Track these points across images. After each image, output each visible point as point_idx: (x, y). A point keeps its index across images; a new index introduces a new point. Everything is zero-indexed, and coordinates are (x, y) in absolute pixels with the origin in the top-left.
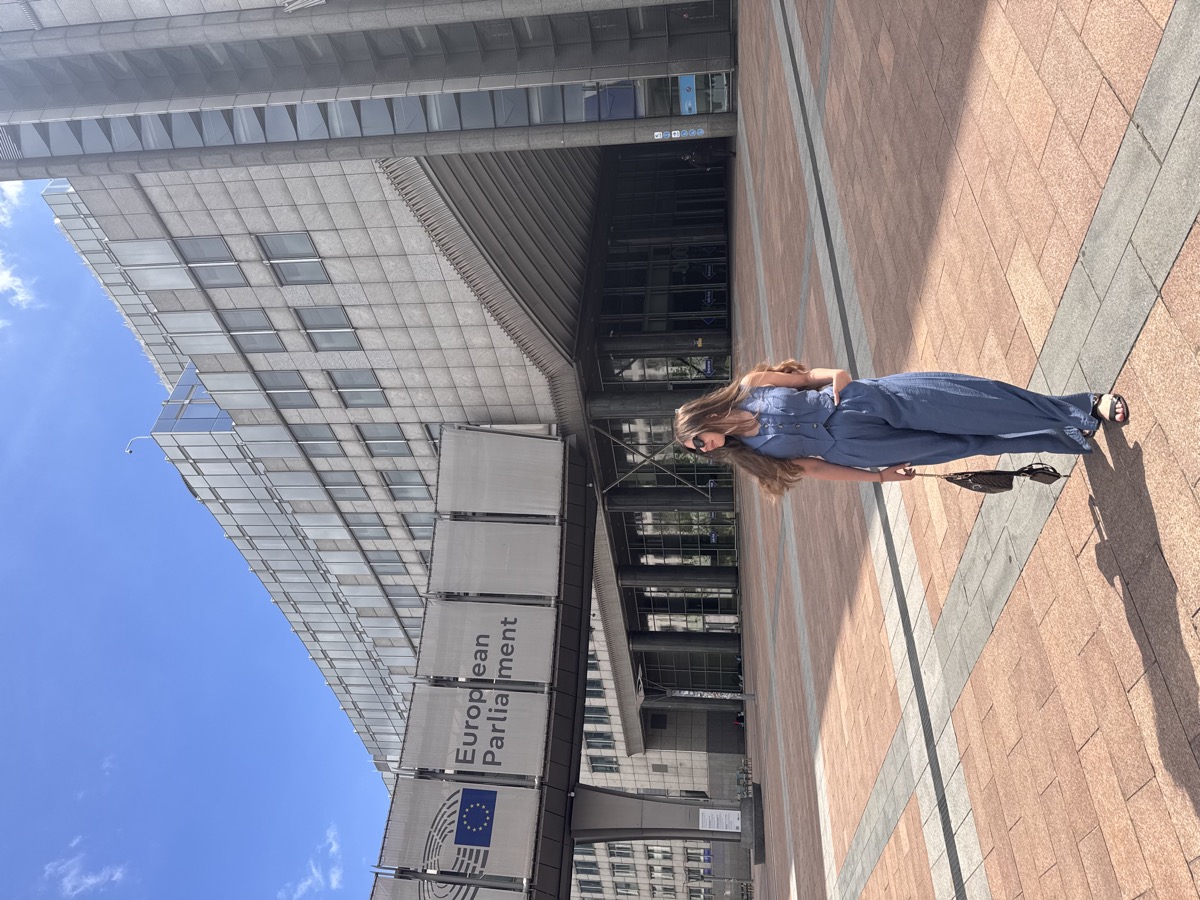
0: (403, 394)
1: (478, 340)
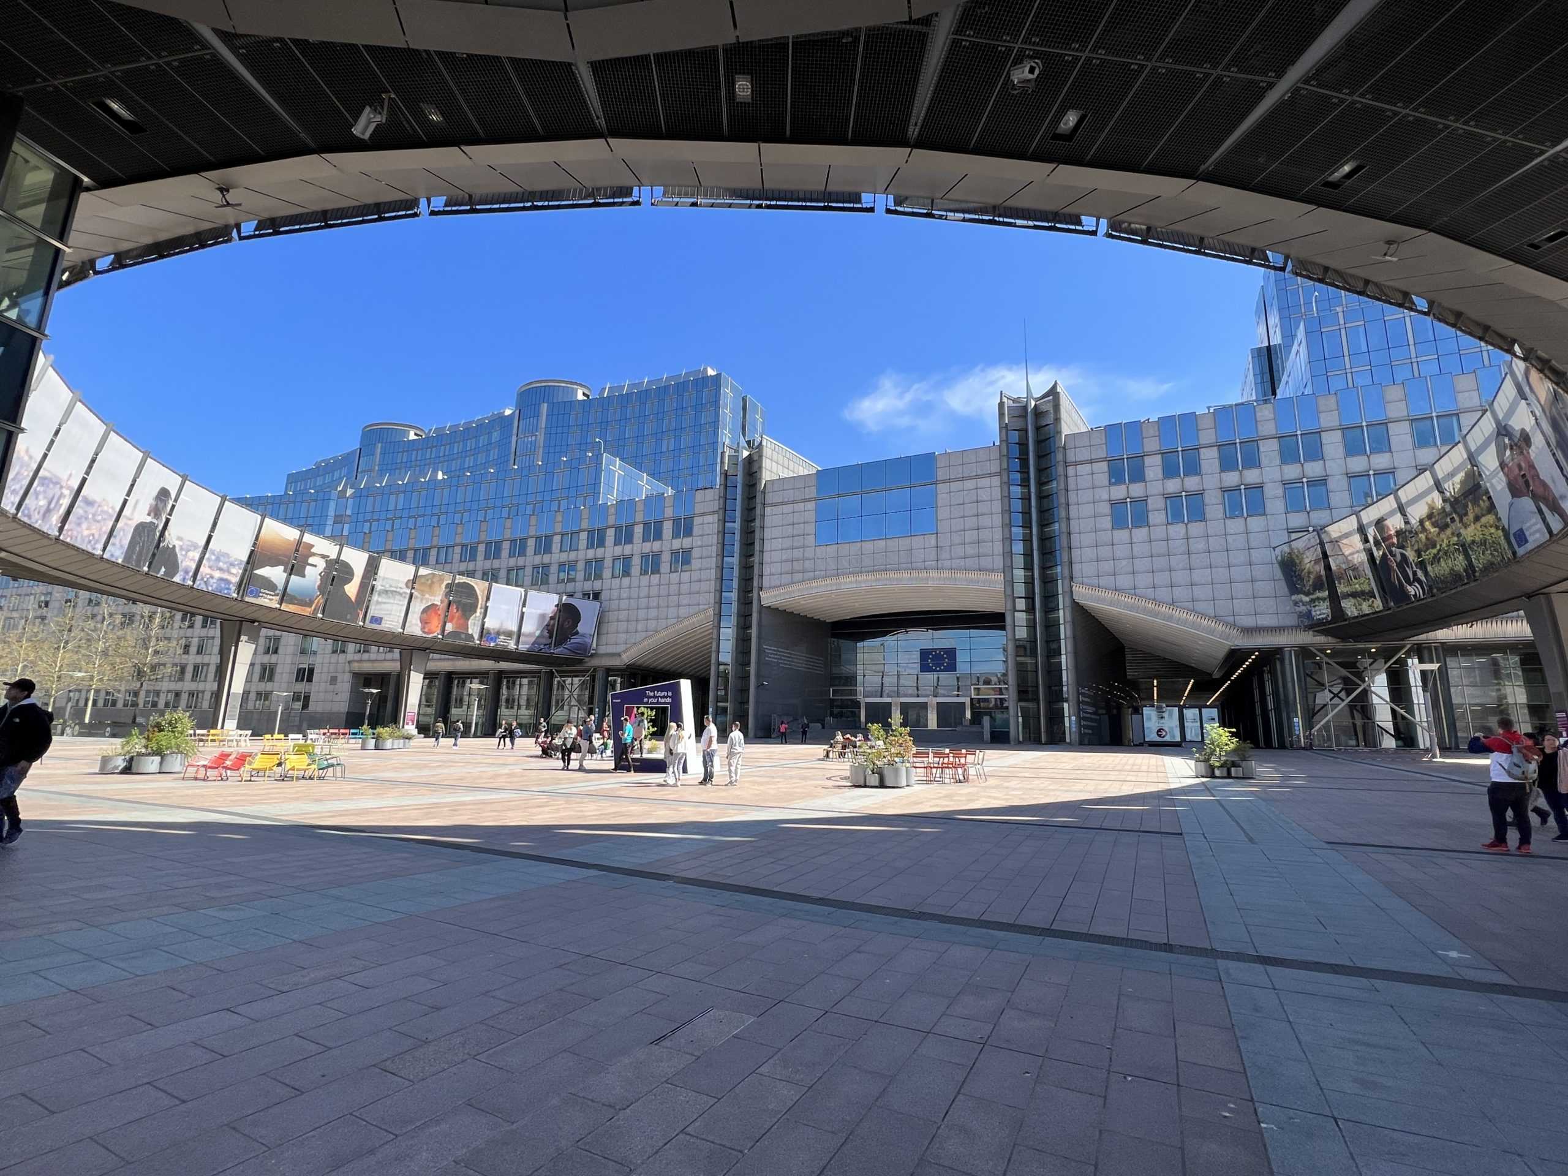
0: (618, 586)
1: (640, 626)
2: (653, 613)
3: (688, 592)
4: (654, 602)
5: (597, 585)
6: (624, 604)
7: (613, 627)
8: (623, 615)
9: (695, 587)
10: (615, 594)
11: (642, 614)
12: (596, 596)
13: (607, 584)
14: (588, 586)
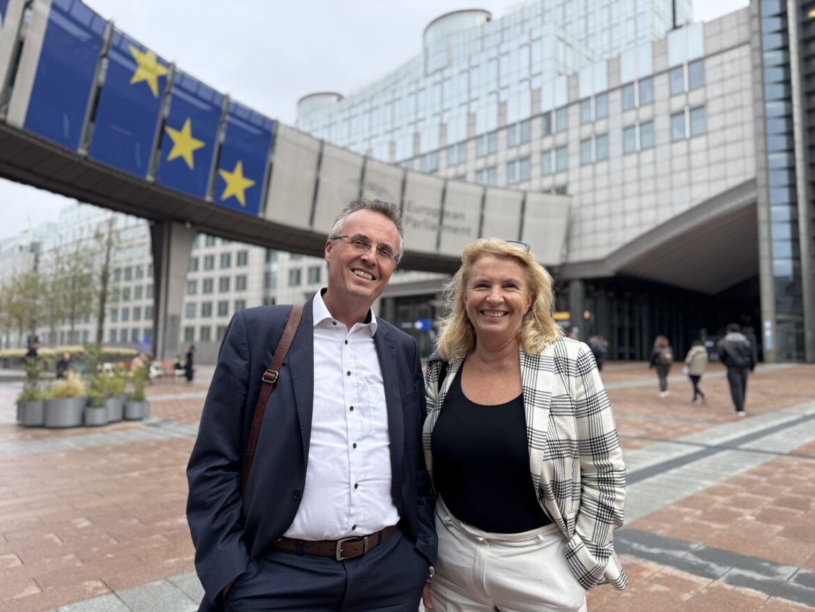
2: (648, 200)
3: (705, 162)
4: (648, 186)
5: (561, 179)
6: (602, 196)
7: (588, 226)
8: (602, 210)
9: (716, 155)
10: (588, 185)
11: (631, 204)
12: (562, 190)
13: (573, 175)
14: (547, 182)
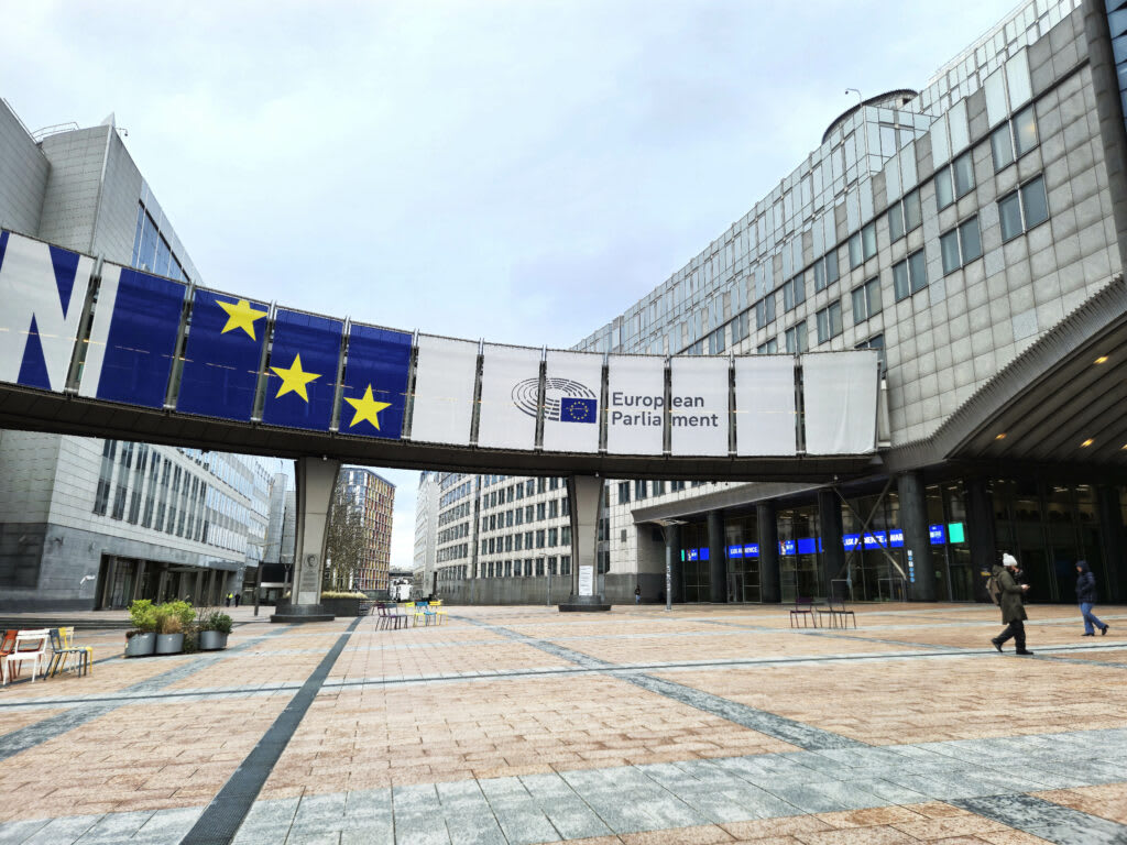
0: (908, 313)
1: (962, 375)
2: (982, 340)
3: (1053, 265)
5: (876, 325)
9: (1067, 249)
12: (876, 343)
13: (890, 318)
14: (862, 333)
